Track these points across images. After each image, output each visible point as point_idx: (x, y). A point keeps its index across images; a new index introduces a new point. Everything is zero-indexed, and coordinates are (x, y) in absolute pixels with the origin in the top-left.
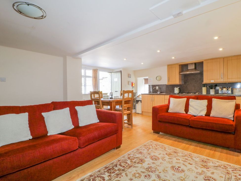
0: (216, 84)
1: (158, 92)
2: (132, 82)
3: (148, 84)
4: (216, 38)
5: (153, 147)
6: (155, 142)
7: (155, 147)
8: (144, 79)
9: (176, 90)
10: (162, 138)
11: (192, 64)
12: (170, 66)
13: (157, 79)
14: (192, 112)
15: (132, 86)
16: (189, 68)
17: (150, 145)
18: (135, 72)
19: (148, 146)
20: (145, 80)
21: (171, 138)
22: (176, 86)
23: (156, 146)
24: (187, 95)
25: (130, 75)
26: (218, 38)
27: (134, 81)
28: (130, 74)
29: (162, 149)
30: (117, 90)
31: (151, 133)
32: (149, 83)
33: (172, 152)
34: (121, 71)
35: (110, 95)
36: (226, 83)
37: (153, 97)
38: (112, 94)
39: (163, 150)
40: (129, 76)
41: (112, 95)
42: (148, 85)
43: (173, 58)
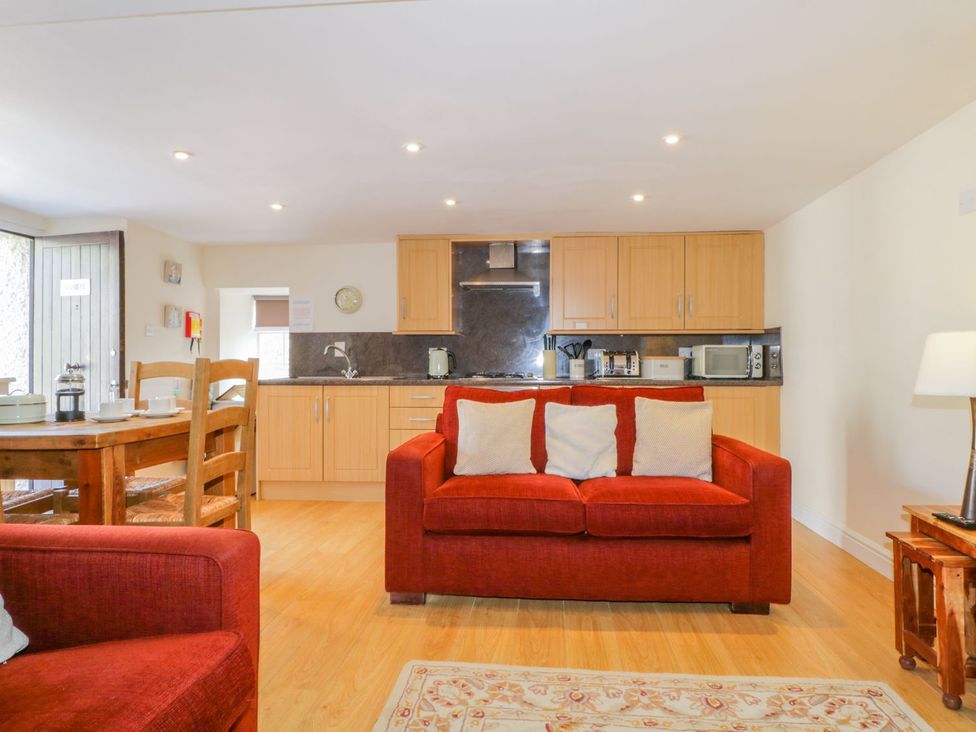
0: (586, 338)
1: (344, 371)
2: (188, 314)
3: (286, 324)
4: (672, 140)
5: (449, 704)
6: (443, 669)
7: (463, 702)
8: (255, 297)
9: (438, 362)
10: (453, 625)
11: (505, 244)
12: (411, 245)
13: (340, 304)
14: (564, 463)
15: (188, 333)
16: (494, 262)
17: (428, 697)
18: (204, 251)
19: (424, 714)
20: (258, 302)
21: (495, 614)
22: (437, 340)
23: (464, 697)
24: (491, 384)
25: (178, 267)
26: (681, 140)
27: (197, 306)
28: (178, 260)
29: (505, 705)
30: (86, 360)
31: (380, 612)
32: (291, 324)
33: (563, 705)
34: (121, 234)
35: (60, 395)
36: (619, 335)
37: (326, 398)
38: (77, 386)
39: (516, 706)
40: (171, 273)
41: (77, 395)
42: (288, 336)
43: (450, 203)
